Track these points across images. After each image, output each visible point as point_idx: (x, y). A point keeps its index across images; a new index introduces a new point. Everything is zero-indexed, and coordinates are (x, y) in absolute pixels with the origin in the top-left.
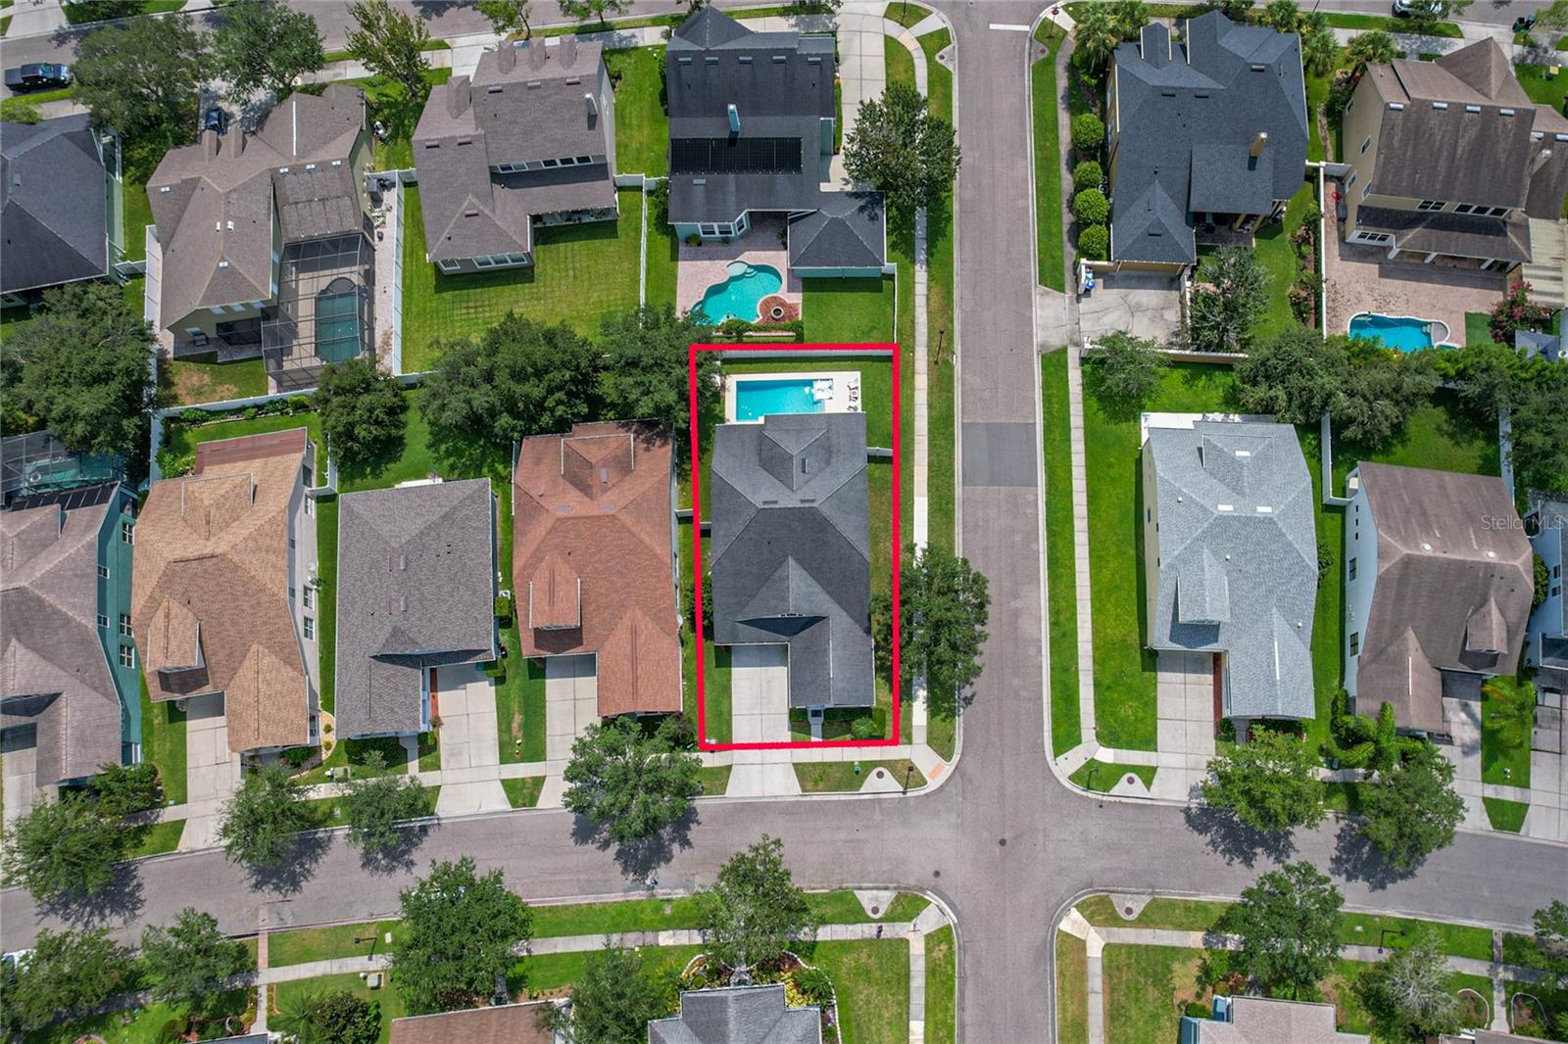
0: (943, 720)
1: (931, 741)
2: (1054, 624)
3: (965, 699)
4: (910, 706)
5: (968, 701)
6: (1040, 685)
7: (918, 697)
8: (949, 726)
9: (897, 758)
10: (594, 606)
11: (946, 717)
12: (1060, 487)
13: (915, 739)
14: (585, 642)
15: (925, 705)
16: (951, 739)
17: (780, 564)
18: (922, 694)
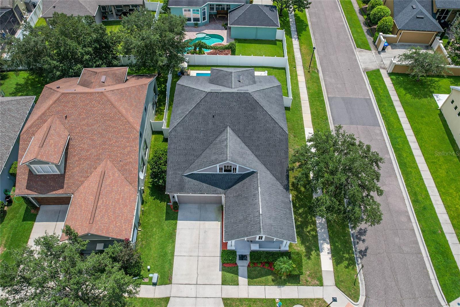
0: (347, 267)
1: (338, 284)
2: (415, 201)
3: (361, 252)
4: (318, 255)
5: (363, 253)
6: (417, 243)
7: (323, 249)
8: (352, 272)
9: (312, 297)
10: (76, 158)
11: (349, 265)
12: (395, 127)
13: (325, 282)
14: (65, 186)
15: (330, 256)
16: (355, 282)
17: (221, 133)
18: (326, 247)
